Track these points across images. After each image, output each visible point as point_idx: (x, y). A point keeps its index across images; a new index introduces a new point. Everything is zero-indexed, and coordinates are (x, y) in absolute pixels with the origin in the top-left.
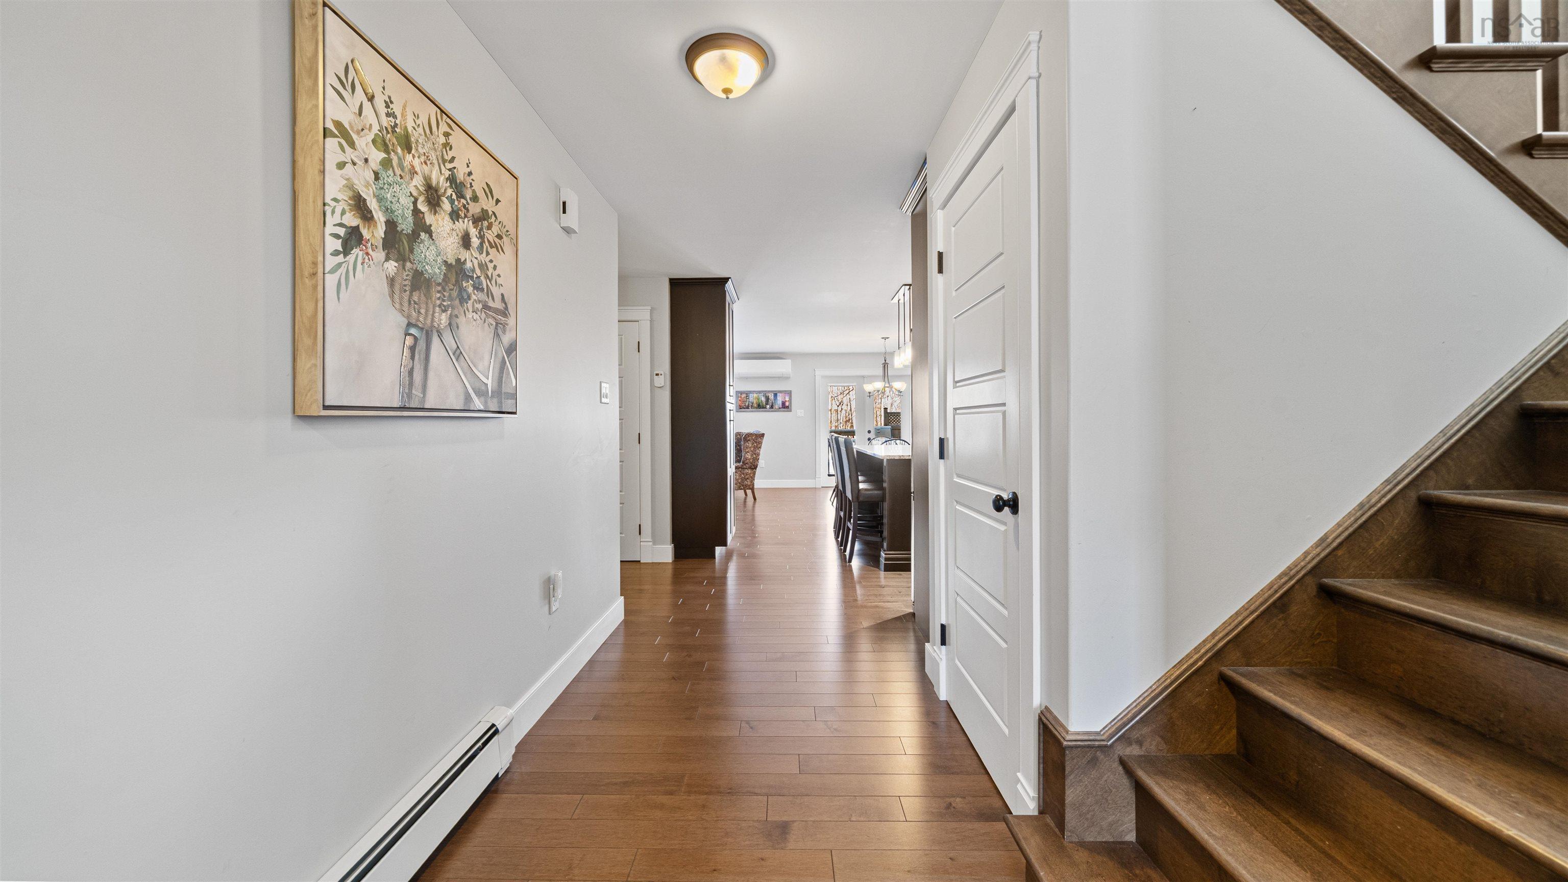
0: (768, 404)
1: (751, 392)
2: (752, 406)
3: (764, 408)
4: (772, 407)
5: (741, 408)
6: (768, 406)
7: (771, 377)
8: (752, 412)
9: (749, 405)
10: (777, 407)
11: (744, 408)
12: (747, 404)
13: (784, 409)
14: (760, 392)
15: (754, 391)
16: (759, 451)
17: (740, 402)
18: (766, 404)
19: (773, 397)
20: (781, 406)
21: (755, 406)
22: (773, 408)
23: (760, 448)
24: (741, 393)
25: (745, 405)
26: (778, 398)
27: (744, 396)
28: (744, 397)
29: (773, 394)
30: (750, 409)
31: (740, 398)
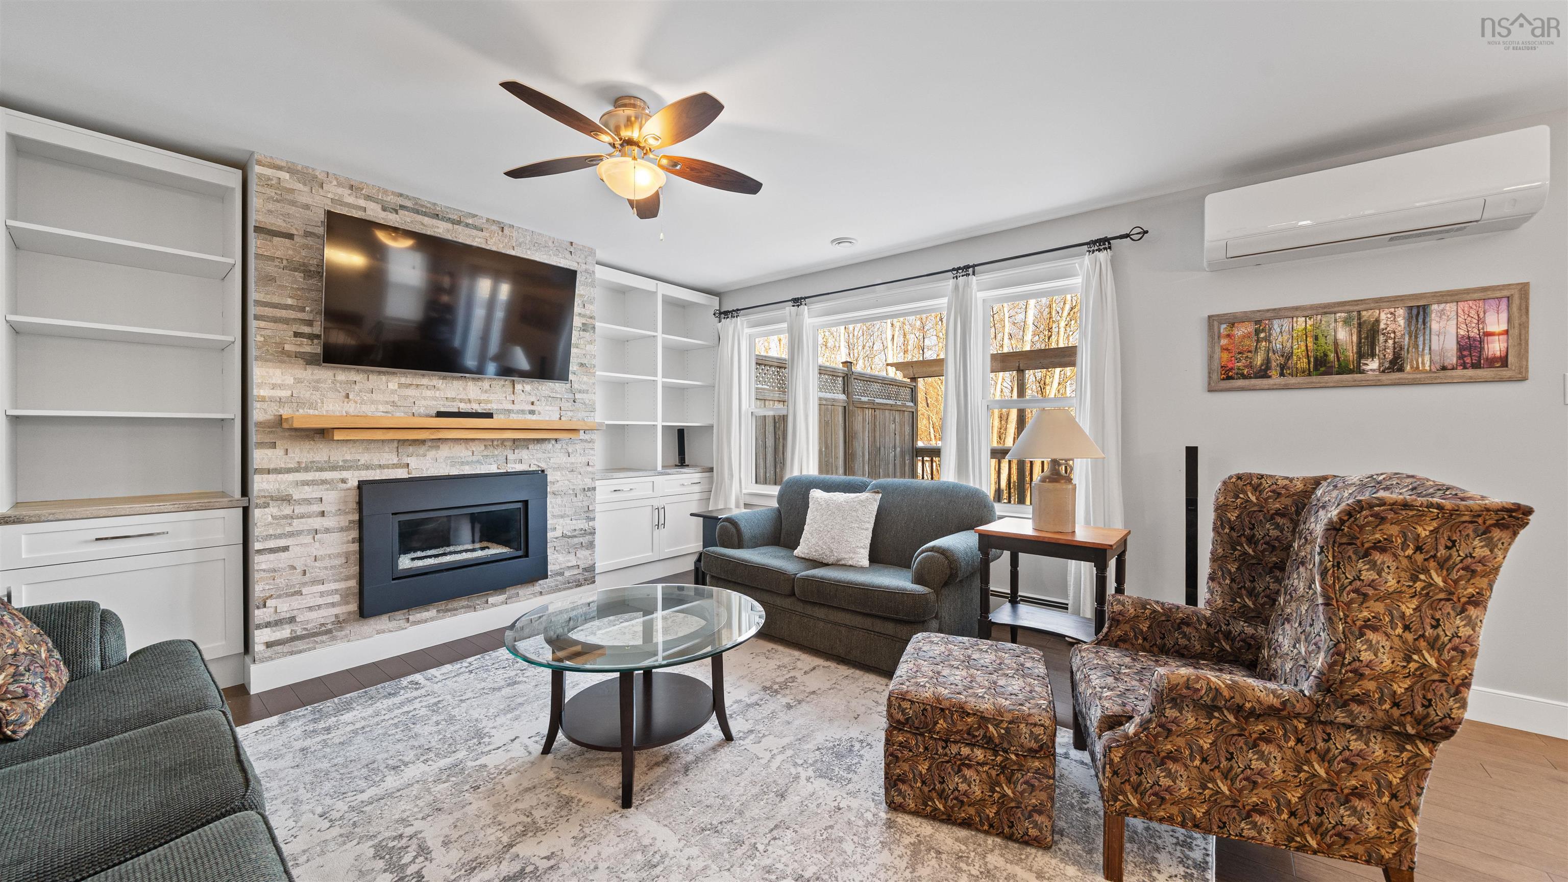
0: (1373, 355)
1: (1278, 313)
2: (1283, 367)
3: (1351, 372)
4: (1396, 364)
5: (1229, 378)
6: (1373, 365)
7: (1397, 237)
8: (1286, 387)
9: (1267, 362)
10: (1426, 362)
11: (1244, 377)
12: (1259, 360)
13: (1470, 372)
14: (1327, 309)
15: (1296, 308)
16: (1472, 624)
17: (1225, 355)
18: (1361, 355)
19: (1401, 322)
20: (1452, 358)
21: (1303, 364)
22: (1401, 369)
23: (1478, 601)
24: (1233, 321)
25: (1250, 366)
26: (1435, 326)
27: (1240, 331)
28: (1247, 336)
29: (1401, 312)
30: (1276, 379)
31: (1224, 342)
